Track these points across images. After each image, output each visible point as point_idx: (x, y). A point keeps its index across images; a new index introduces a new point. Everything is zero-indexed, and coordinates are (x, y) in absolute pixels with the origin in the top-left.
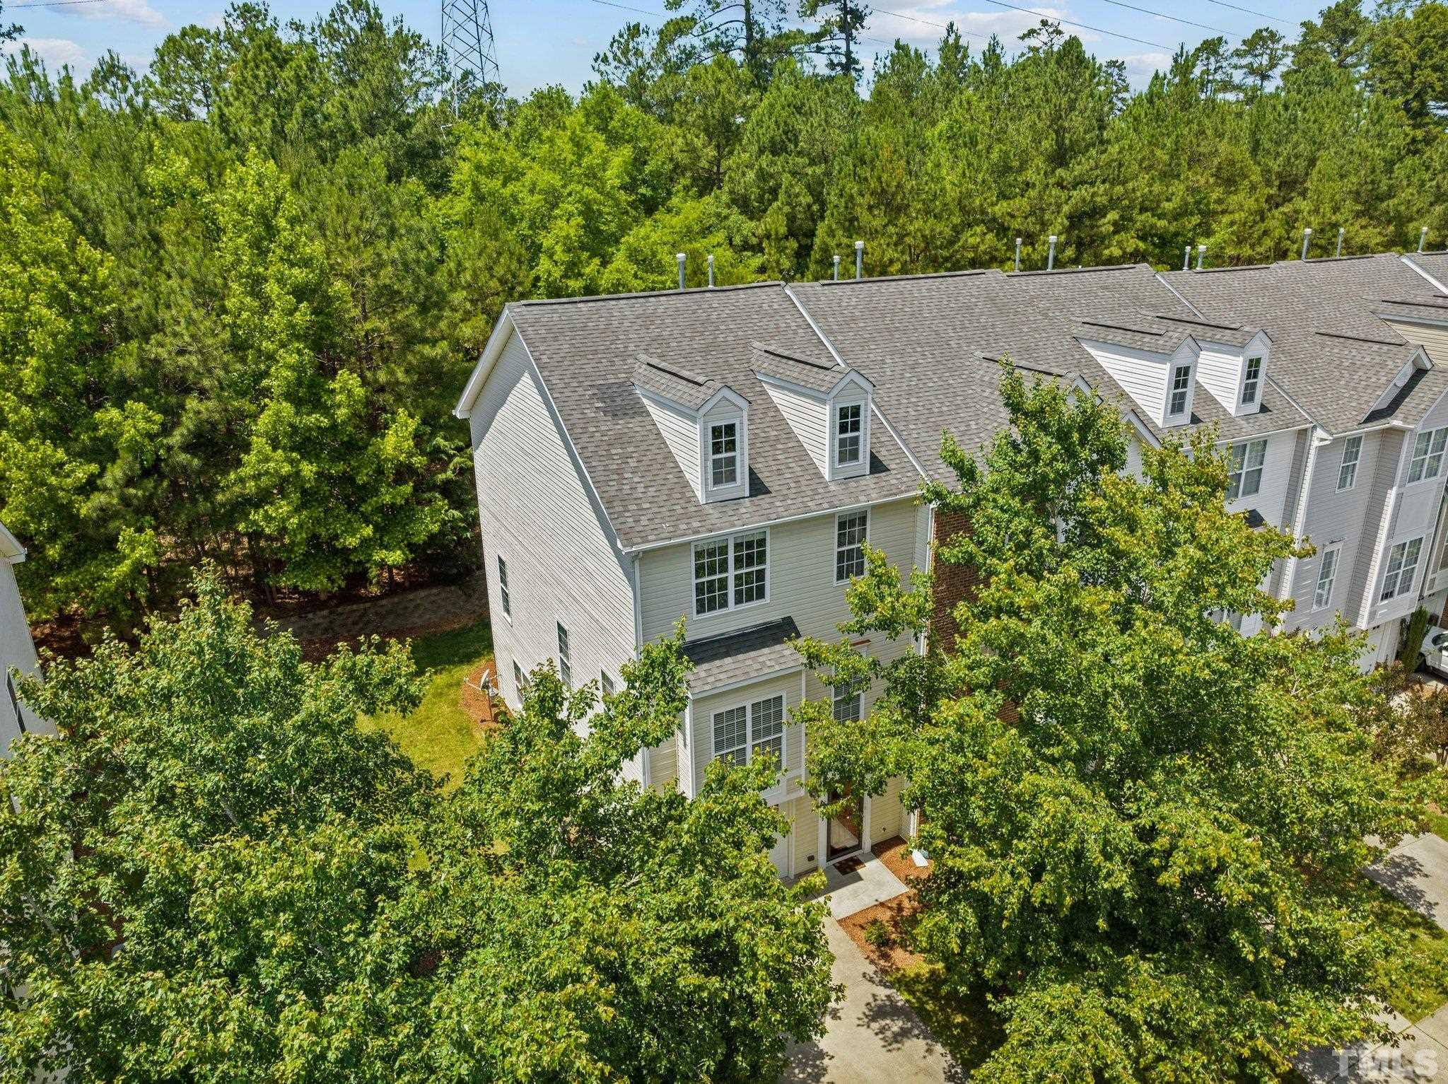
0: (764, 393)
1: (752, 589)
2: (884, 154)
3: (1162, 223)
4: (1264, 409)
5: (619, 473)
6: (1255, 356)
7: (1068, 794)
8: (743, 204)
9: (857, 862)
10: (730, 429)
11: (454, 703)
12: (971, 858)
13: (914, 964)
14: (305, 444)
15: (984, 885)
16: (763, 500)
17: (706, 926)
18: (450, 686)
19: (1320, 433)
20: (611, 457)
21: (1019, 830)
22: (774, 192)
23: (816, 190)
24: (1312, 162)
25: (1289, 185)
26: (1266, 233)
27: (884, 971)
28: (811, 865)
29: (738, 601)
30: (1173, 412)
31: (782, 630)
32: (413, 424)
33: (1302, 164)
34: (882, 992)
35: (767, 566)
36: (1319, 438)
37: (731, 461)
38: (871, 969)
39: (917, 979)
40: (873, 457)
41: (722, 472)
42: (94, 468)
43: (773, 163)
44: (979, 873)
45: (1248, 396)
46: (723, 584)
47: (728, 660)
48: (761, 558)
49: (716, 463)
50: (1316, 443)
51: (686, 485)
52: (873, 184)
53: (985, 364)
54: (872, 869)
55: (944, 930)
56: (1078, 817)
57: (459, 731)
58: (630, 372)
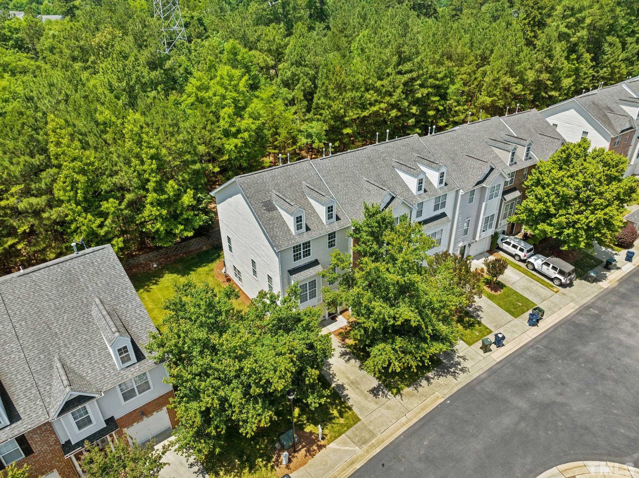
0: (307, 198)
1: (307, 254)
2: (338, 68)
3: (437, 82)
4: (446, 184)
5: (273, 228)
6: (442, 172)
7: (381, 306)
8: (287, 84)
9: (336, 316)
10: (301, 217)
11: (213, 277)
12: (362, 320)
13: (350, 342)
14: (160, 204)
15: (365, 325)
16: (309, 232)
17: (308, 342)
18: (210, 271)
19: (461, 191)
20: (270, 224)
21: (372, 313)
22: (298, 80)
23: (313, 79)
24: (492, 51)
25: (484, 60)
26: (476, 79)
27: (344, 344)
28: (324, 318)
29: (304, 257)
30: (418, 190)
31: (315, 263)
32: (192, 192)
33: (488, 52)
34: (343, 349)
35: (311, 248)
36: (461, 192)
37: (301, 224)
38: (340, 345)
39: (352, 345)
40: (337, 216)
41: (299, 227)
42: (102, 219)
43: (297, 70)
44: (364, 323)
45: (441, 182)
46: (300, 253)
47: (302, 272)
48: (309, 246)
49: (297, 225)
50: (461, 193)
51: (290, 230)
52: (334, 80)
53: (366, 183)
54: (340, 318)
55: (356, 334)
56: (383, 311)
57: (218, 285)
58: (271, 196)
